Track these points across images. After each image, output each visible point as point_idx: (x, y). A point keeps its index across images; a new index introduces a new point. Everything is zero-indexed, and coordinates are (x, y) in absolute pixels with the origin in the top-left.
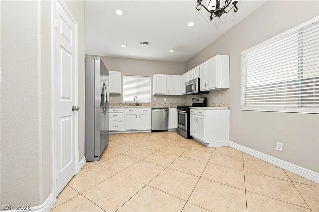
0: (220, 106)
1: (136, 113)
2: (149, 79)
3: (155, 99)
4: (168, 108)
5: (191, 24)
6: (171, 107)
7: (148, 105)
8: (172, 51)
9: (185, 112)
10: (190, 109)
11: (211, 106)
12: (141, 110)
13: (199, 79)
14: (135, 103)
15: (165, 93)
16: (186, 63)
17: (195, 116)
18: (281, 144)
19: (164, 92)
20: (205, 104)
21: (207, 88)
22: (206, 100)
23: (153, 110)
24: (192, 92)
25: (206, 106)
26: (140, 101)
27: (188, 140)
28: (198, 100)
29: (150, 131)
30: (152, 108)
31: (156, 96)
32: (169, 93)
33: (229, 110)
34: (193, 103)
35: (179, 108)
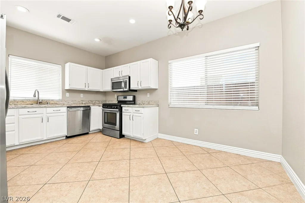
0: (149, 104)
1: (42, 115)
2: (58, 68)
3: (68, 94)
4: (89, 106)
5: (132, 21)
6: (94, 105)
7: (58, 103)
8: (97, 40)
9: (118, 110)
10: (122, 107)
11: (140, 104)
12: (50, 110)
13: (129, 77)
14: (34, 101)
15: (84, 88)
16: (106, 57)
17: (129, 114)
18: (197, 130)
19: (82, 87)
20: (134, 102)
21: (139, 87)
22: (134, 97)
23: (70, 110)
24: (122, 90)
25: (135, 104)
26: (43, 96)
27: (121, 139)
28: (125, 97)
29: (65, 138)
30: (68, 107)
31: (69, 91)
32: (88, 88)
33: (158, 107)
34: (118, 101)
35: (105, 106)
